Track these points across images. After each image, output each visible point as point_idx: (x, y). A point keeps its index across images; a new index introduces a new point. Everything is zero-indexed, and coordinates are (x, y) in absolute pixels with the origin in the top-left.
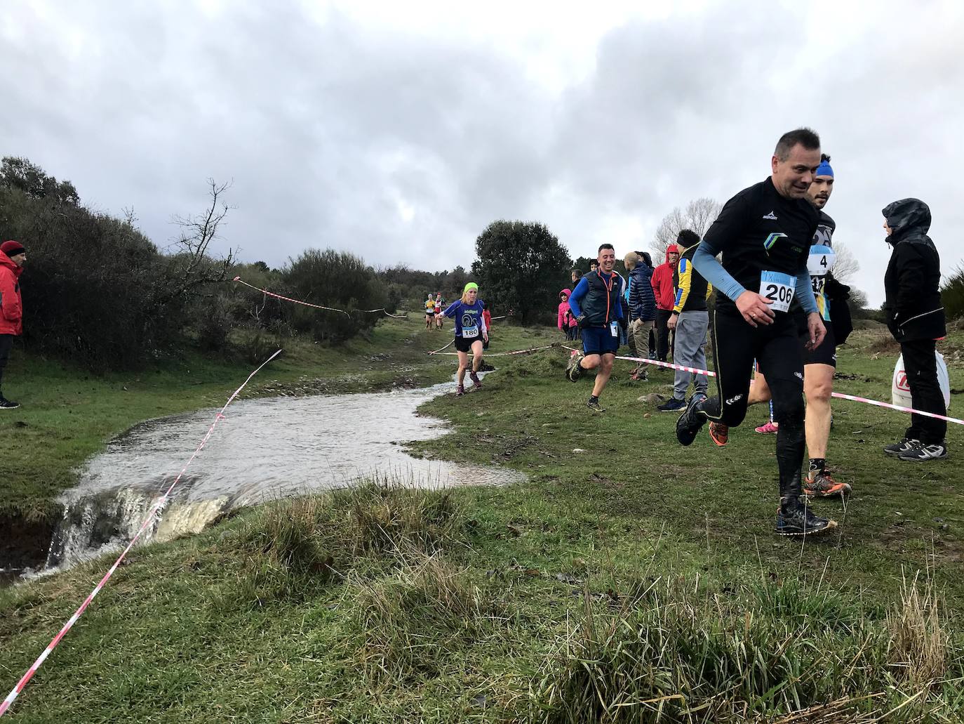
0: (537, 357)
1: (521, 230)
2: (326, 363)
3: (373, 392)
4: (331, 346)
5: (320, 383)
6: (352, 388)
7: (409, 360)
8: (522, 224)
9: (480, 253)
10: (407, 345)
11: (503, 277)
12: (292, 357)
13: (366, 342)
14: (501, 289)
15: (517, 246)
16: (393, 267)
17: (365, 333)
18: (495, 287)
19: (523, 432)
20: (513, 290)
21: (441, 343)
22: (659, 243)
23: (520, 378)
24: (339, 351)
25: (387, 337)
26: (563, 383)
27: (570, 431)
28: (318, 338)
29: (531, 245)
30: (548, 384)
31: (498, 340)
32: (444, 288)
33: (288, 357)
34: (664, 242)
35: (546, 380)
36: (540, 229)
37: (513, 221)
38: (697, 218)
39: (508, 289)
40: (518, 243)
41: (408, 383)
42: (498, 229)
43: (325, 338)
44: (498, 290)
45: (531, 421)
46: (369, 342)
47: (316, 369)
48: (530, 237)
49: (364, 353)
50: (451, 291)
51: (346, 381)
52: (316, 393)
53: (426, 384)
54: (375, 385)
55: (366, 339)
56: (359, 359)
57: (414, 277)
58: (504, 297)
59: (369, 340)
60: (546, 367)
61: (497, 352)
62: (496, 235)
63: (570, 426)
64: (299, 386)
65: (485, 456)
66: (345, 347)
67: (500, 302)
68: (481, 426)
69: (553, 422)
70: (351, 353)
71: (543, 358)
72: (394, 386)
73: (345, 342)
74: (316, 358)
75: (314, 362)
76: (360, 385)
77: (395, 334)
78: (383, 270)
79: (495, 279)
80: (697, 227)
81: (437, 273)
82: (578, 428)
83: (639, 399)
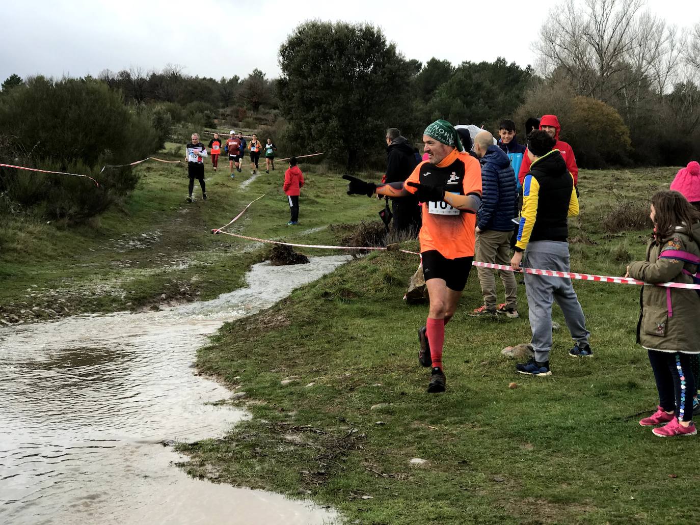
0: (365, 268)
1: (345, 35)
2: (65, 255)
3: (133, 310)
4: (69, 226)
5: (56, 300)
6: (102, 305)
7: (185, 245)
8: (347, 27)
9: (285, 68)
10: (182, 216)
11: (320, 102)
12: (15, 250)
13: (120, 215)
14: (318, 120)
15: (340, 58)
16: (160, 71)
17: (120, 200)
18: (309, 116)
19: (343, 421)
20: (334, 122)
21: (230, 212)
22: (543, 44)
23: (342, 305)
24: (83, 235)
25: (151, 204)
26: (402, 313)
27: (408, 418)
28: (52, 215)
29: (359, 57)
30: (382, 315)
31: (313, 202)
32: (234, 103)
33: (9, 250)
34: (551, 41)
35: (377, 308)
36: (373, 34)
37: (334, 23)
38: (598, 8)
39: (326, 120)
40: (341, 54)
41: (184, 294)
42: (311, 33)
43: (62, 215)
44: (313, 121)
45: (356, 396)
46: (126, 214)
47: (50, 271)
48: (358, 45)
49: (118, 235)
50: (245, 107)
51: (94, 294)
52: (50, 317)
53: (208, 293)
54: (136, 299)
55: (122, 211)
56: (112, 246)
57: (190, 88)
58: (321, 133)
59: (126, 211)
60: (379, 284)
61: (311, 226)
62: (308, 41)
63: (408, 410)
64: (25, 307)
65: (290, 474)
66: (92, 227)
67: (314, 140)
68: (286, 404)
69: (385, 401)
70: (100, 235)
71: (374, 271)
72: (163, 300)
73: (90, 219)
74: (49, 249)
75: (46, 255)
76: (114, 300)
77: (163, 199)
78: (145, 75)
79: (308, 105)
80: (599, 20)
81: (223, 80)
82: (419, 414)
83: (504, 352)
